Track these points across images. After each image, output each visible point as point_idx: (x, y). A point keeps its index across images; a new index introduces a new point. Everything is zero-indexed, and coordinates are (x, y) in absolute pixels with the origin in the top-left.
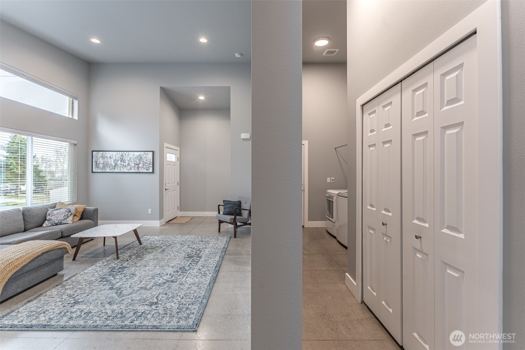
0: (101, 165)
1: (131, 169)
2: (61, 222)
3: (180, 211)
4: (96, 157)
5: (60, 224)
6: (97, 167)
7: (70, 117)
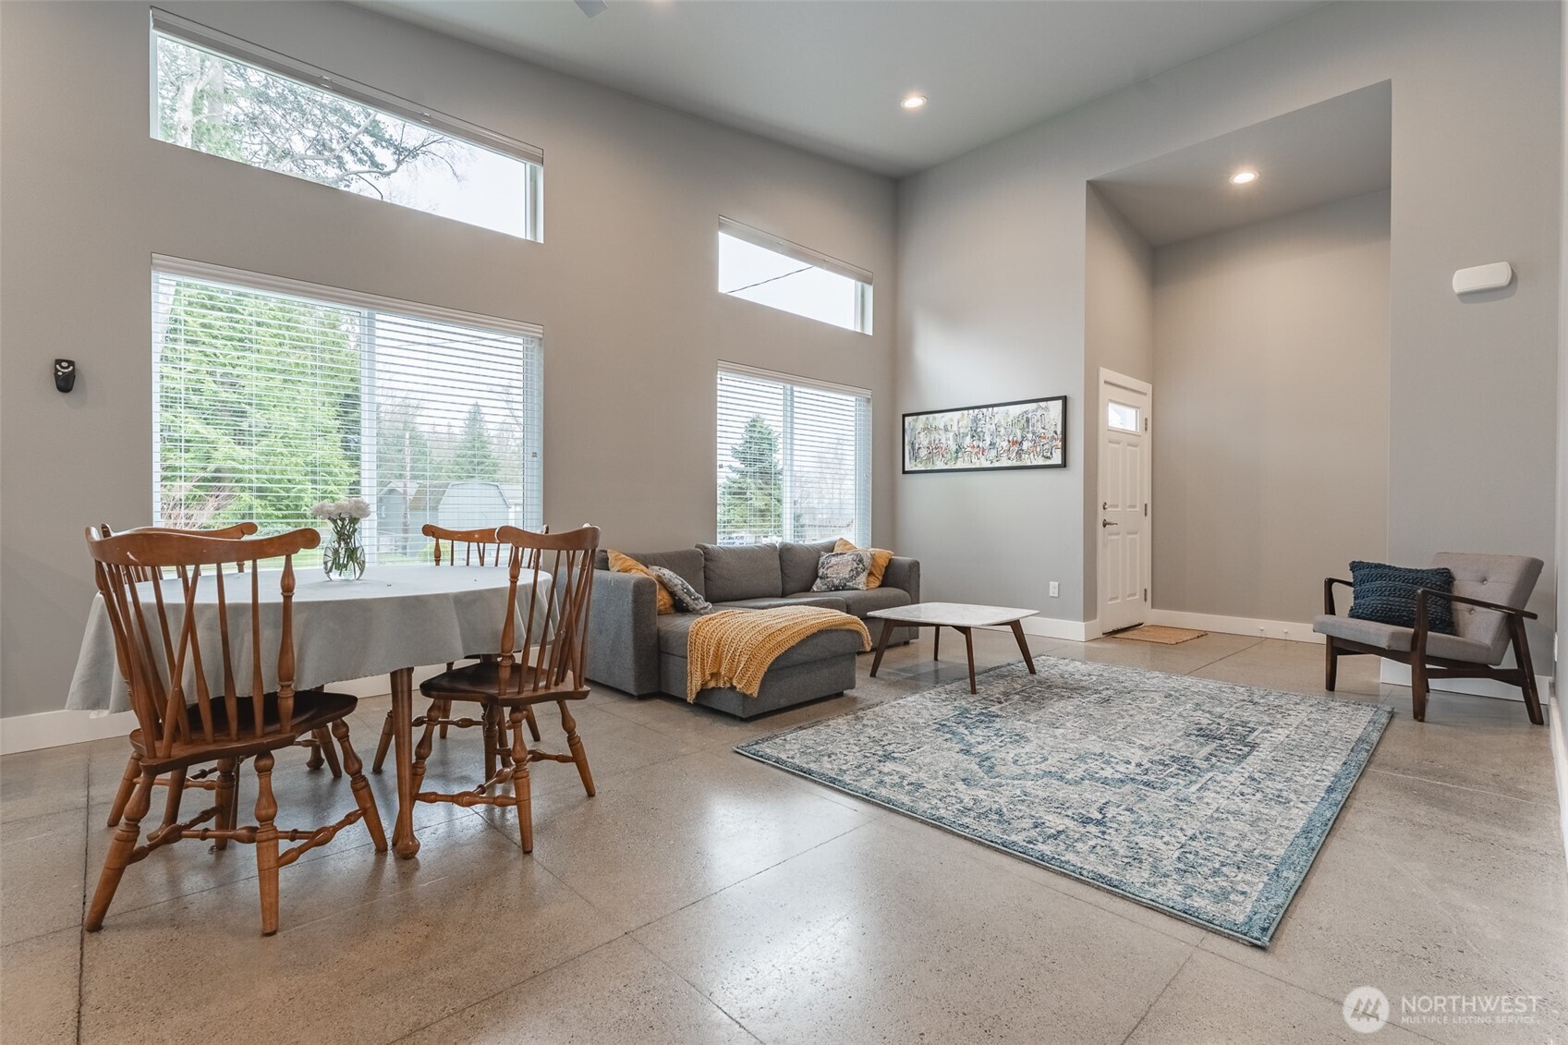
0: (923, 453)
1: (998, 457)
2: (845, 585)
3: (1152, 608)
4: (912, 429)
5: (843, 589)
6: (915, 457)
7: (859, 330)
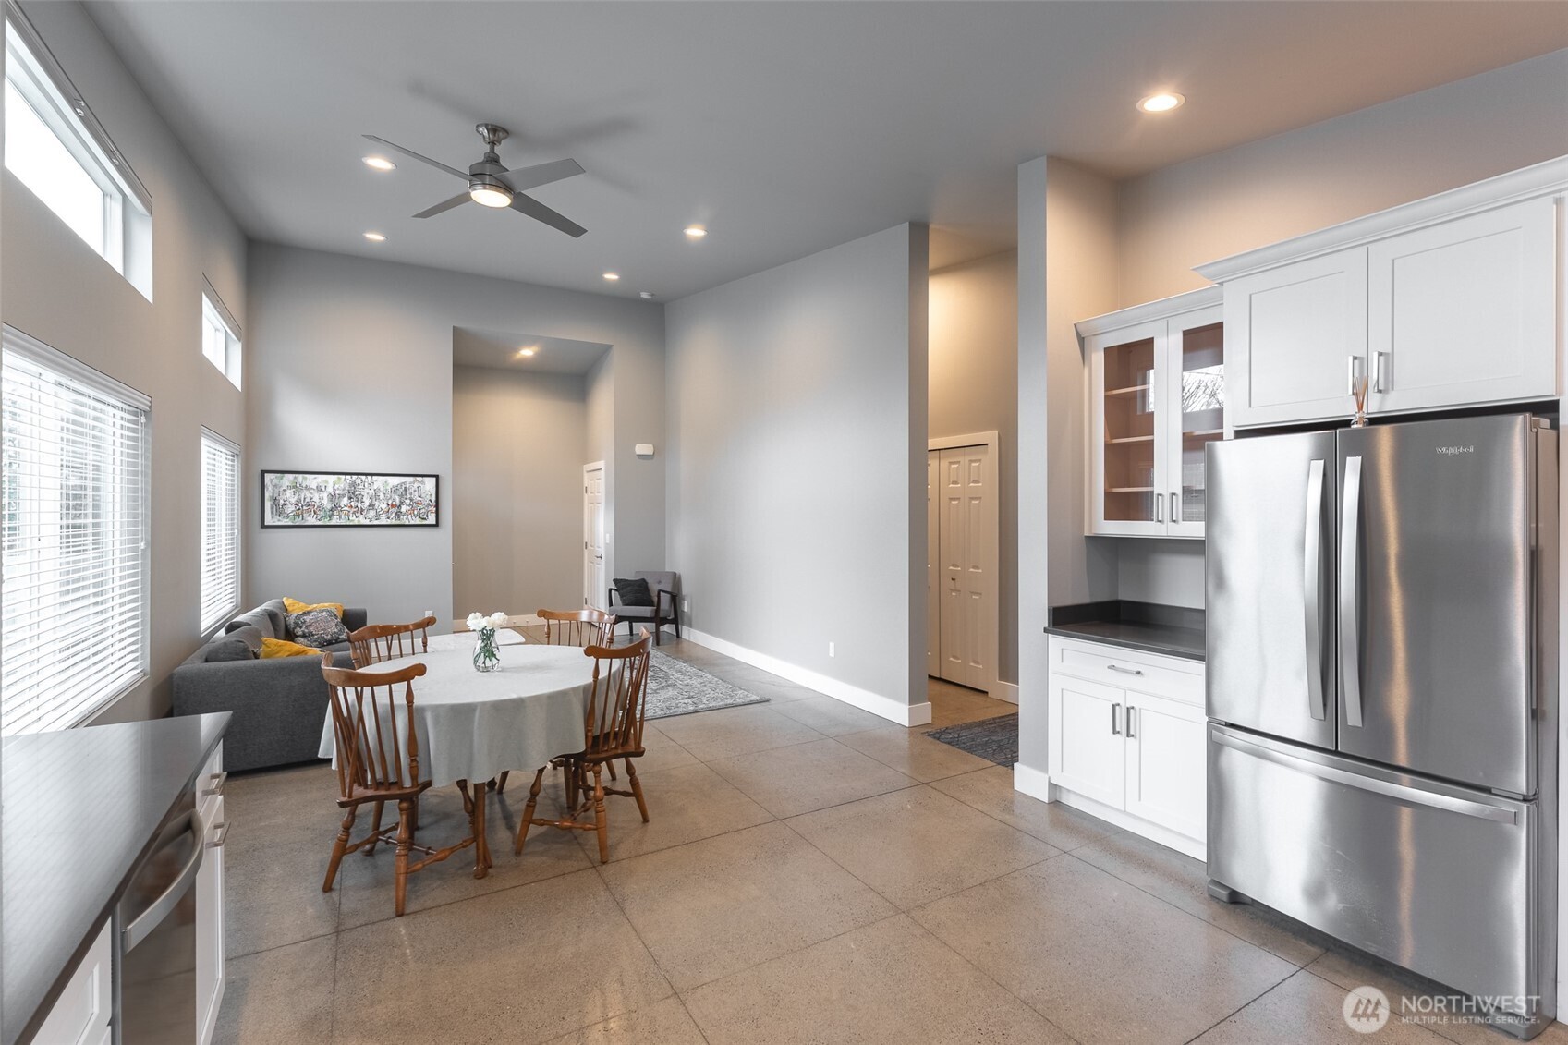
0: (290, 509)
1: (377, 516)
4: (275, 486)
6: (278, 509)
